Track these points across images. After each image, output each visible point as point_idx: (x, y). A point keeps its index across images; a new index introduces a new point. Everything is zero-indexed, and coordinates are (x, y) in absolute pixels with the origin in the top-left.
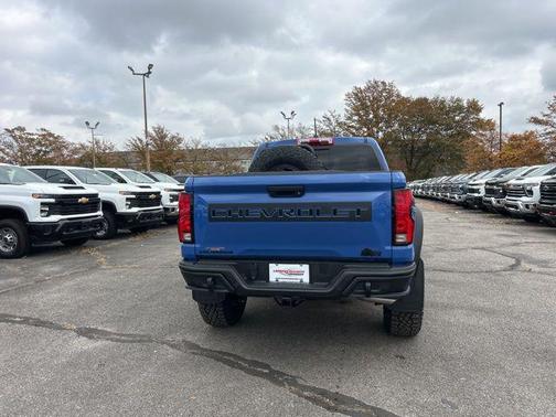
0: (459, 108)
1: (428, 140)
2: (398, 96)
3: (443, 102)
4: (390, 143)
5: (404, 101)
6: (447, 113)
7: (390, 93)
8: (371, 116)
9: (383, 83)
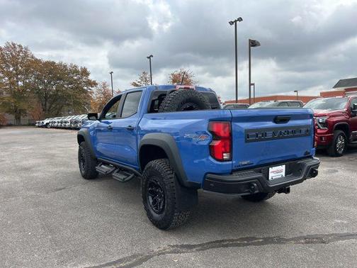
0: (76, 72)
1: (57, 91)
2: (32, 57)
3: (65, 66)
4: (28, 90)
5: (37, 61)
6: (68, 74)
7: (26, 55)
8: (11, 69)
9: (20, 46)
